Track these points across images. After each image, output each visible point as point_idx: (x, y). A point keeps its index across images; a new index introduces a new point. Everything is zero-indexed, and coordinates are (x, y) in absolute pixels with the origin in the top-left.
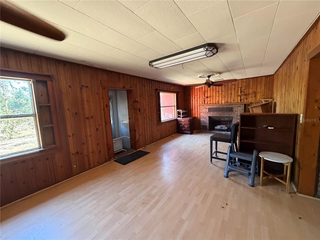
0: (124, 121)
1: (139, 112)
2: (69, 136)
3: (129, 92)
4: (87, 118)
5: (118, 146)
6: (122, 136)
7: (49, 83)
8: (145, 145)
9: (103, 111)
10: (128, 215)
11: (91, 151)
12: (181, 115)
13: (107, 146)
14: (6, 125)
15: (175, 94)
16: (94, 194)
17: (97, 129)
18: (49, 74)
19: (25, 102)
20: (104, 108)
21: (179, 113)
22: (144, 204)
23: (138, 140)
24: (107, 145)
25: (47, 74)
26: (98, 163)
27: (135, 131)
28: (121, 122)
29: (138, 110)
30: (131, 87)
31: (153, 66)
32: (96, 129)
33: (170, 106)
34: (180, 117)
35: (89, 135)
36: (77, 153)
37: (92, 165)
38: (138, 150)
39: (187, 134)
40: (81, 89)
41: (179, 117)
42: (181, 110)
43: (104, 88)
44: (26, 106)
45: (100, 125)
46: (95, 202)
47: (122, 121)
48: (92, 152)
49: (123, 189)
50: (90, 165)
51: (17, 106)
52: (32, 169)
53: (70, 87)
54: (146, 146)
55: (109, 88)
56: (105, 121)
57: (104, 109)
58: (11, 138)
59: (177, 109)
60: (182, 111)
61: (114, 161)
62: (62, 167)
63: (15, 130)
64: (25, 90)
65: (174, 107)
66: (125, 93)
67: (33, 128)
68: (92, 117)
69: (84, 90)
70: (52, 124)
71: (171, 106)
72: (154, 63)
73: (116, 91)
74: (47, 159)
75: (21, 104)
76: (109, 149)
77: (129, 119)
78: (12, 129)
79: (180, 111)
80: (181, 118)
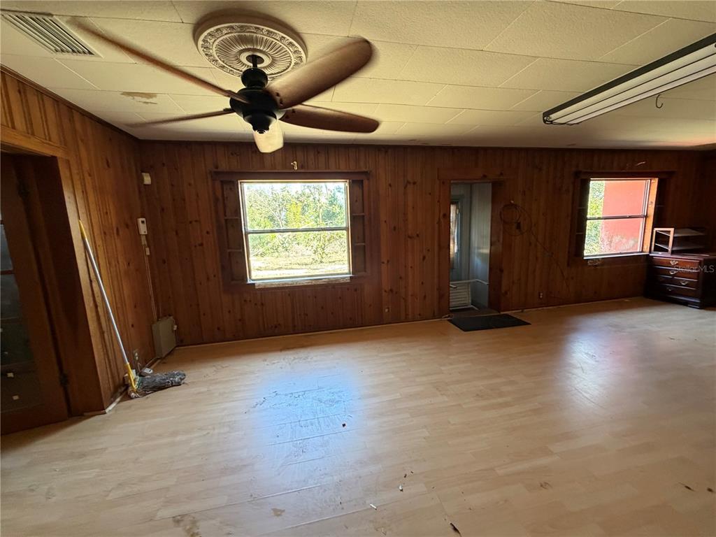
0: (483, 248)
1: (517, 231)
2: (383, 263)
3: (497, 186)
4: (410, 237)
5: (460, 296)
6: (473, 278)
7: (366, 183)
8: (524, 306)
9: (437, 226)
10: (446, 399)
11: (410, 293)
12: (667, 244)
13: (437, 289)
14: (318, 243)
15: (655, 182)
16: (405, 355)
17: (424, 258)
18: (366, 170)
19: (338, 210)
20: (439, 219)
21: (661, 239)
22: (479, 396)
23: (506, 293)
24: (439, 289)
25: (364, 170)
26: (420, 315)
27: (501, 271)
28: (476, 251)
29: (514, 226)
30: (501, 174)
31: (552, 121)
32: (422, 258)
33: (628, 215)
34: (667, 251)
35: (410, 266)
36: (391, 290)
37: (410, 317)
38: (502, 313)
39: (686, 304)
40: (405, 187)
41: (657, 249)
42: (672, 230)
43: (443, 183)
44: (339, 217)
45: (429, 250)
46: (404, 364)
47: (479, 248)
48: (412, 295)
49: (451, 364)
50: (407, 315)
51: (330, 215)
52: (340, 298)
53: (390, 185)
54: (525, 310)
55: (452, 182)
56: (439, 245)
57: (439, 223)
58: (321, 262)
59: (654, 227)
60: (674, 233)
61: (448, 320)
62: (370, 306)
63: (326, 251)
64: (339, 191)
65: (642, 221)
66: (488, 188)
67: (344, 251)
68: (418, 235)
69: (410, 187)
70: (364, 242)
71: (630, 217)
72: (553, 116)
73: (471, 185)
74: (356, 290)
75: (334, 213)
76: (441, 297)
77: (491, 245)
78: (323, 249)
79: (669, 232)
80: (668, 255)
